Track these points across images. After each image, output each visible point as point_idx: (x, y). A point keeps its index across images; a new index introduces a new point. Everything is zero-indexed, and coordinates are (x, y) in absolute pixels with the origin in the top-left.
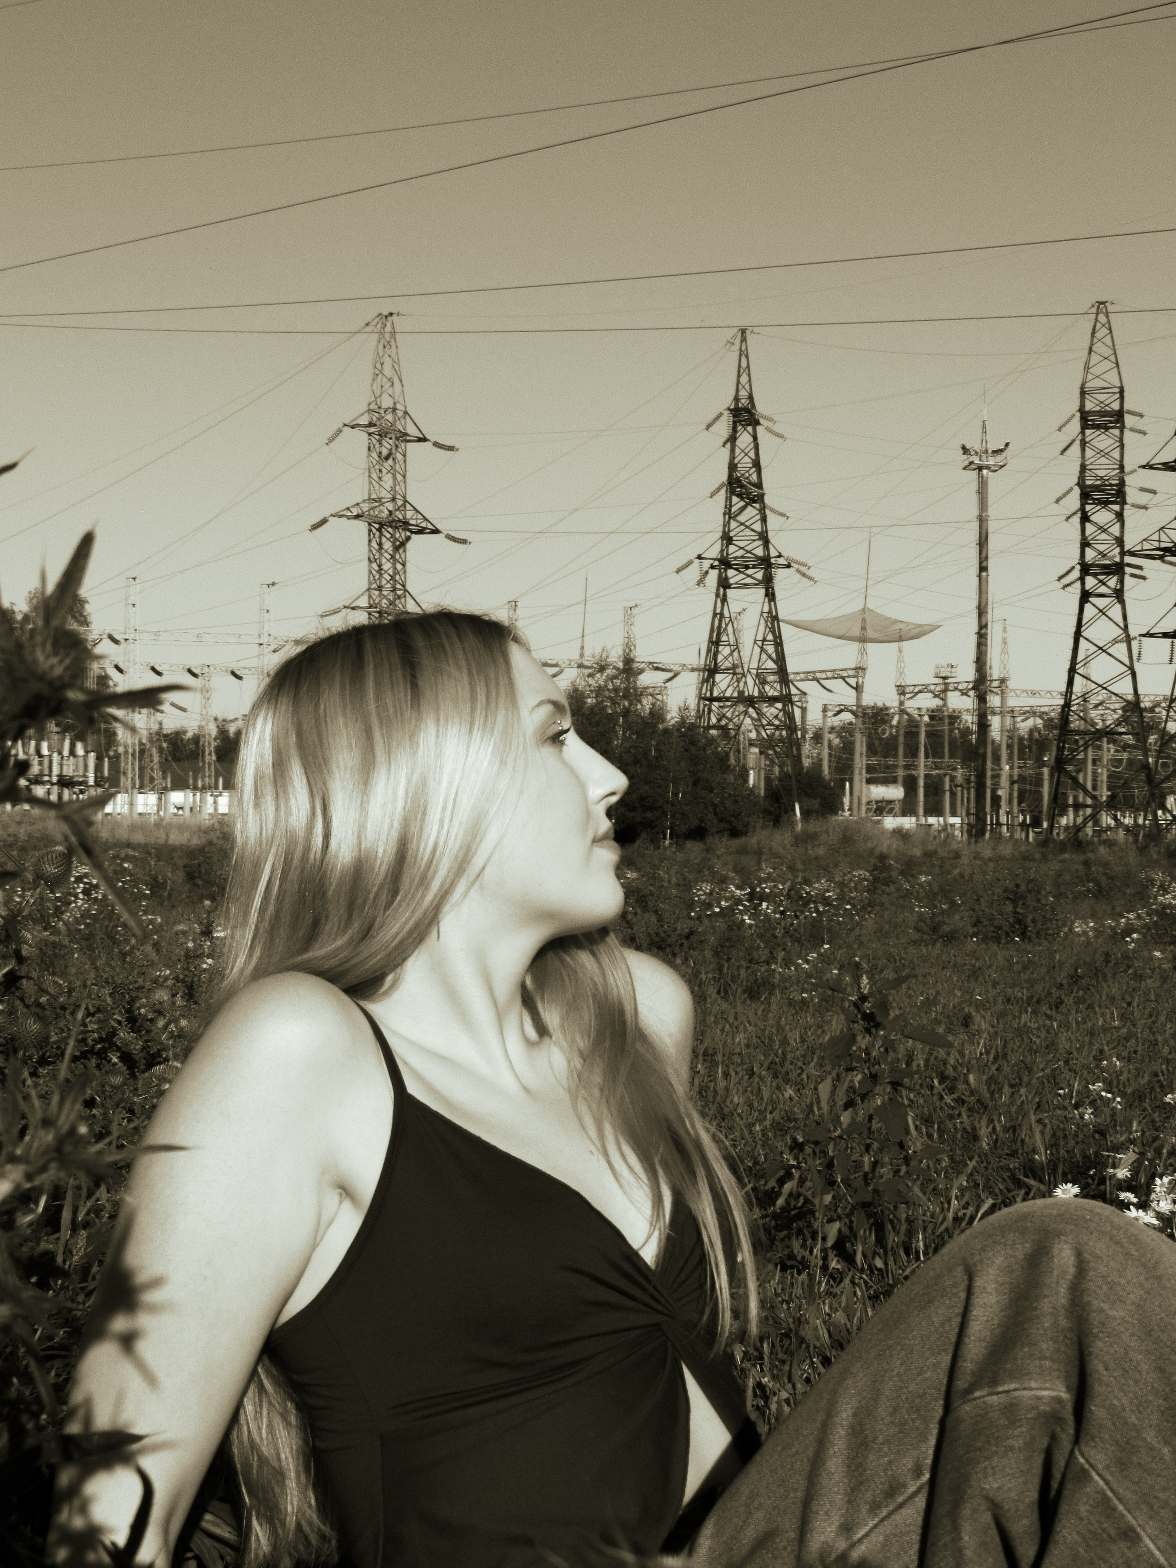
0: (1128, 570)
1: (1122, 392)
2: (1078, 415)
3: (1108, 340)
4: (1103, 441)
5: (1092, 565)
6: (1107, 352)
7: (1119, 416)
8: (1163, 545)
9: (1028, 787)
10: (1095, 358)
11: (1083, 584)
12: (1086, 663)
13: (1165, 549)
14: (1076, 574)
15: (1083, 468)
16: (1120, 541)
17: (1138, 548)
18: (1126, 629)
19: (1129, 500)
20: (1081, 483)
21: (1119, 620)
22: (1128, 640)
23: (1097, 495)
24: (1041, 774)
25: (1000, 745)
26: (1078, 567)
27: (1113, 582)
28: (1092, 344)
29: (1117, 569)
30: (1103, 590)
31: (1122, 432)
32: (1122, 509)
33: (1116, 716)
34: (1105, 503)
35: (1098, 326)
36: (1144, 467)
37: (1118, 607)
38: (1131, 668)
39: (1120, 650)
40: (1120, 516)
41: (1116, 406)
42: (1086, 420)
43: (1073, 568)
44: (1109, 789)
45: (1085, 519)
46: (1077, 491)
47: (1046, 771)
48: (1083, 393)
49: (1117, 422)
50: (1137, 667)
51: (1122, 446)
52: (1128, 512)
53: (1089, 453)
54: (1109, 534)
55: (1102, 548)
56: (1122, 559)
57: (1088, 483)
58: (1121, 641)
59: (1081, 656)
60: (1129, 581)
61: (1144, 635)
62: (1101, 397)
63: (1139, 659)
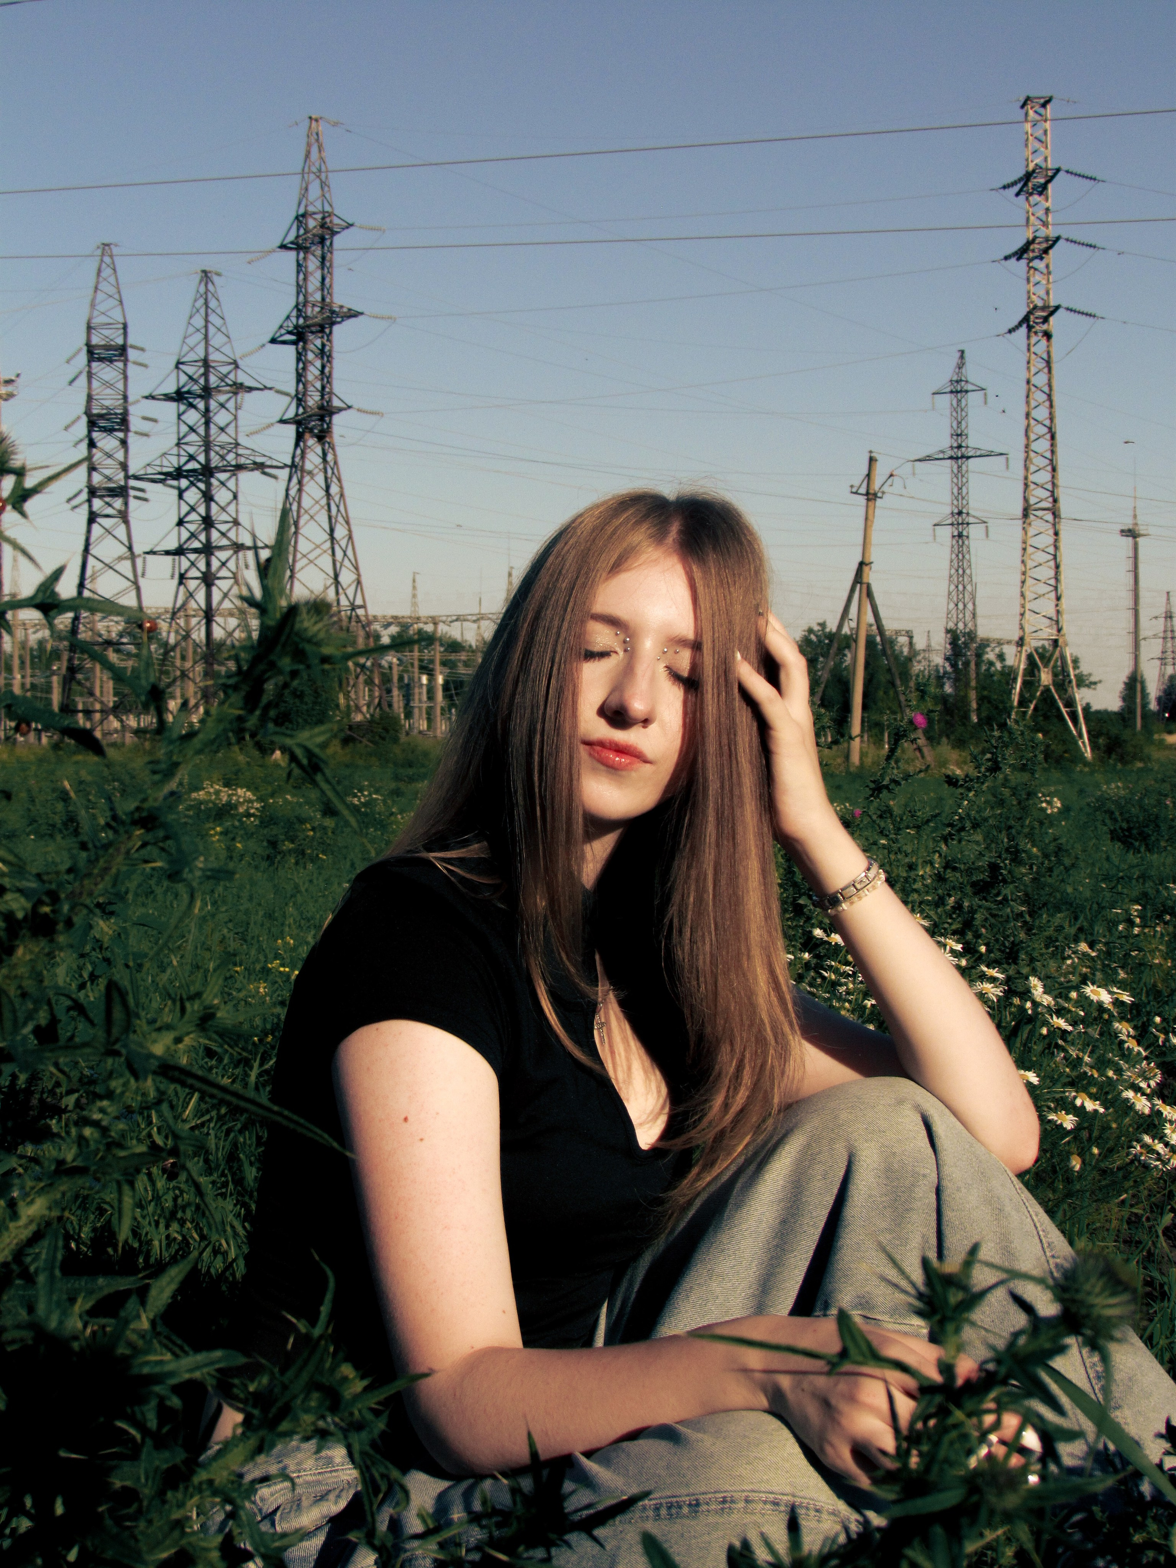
0: (132, 493)
1: (125, 327)
2: (85, 349)
3: (112, 280)
4: (107, 372)
5: (99, 489)
6: (112, 290)
7: (122, 350)
8: (165, 470)
9: (39, 695)
10: (100, 296)
11: (90, 506)
12: (93, 578)
13: (167, 474)
14: (84, 496)
15: (90, 398)
16: (124, 466)
17: (142, 472)
18: (130, 548)
19: (132, 427)
20: (88, 413)
21: (124, 539)
22: (133, 557)
23: (102, 423)
24: (51, 682)
25: (11, 656)
26: (86, 490)
27: (118, 503)
28: (98, 283)
29: (121, 492)
30: (109, 511)
31: (125, 365)
32: (126, 436)
33: (120, 628)
34: (110, 431)
35: (104, 266)
36: (147, 398)
37: (123, 527)
38: (136, 583)
39: (125, 567)
40: (124, 443)
41: (120, 341)
42: (93, 354)
43: (80, 492)
44: (115, 695)
45: (92, 444)
46: (84, 419)
47: (55, 679)
48: (89, 328)
49: (121, 355)
50: (142, 582)
51: (126, 378)
52: (132, 439)
53: (95, 384)
54: (115, 459)
55: (107, 472)
56: (126, 483)
57: (95, 412)
58: (126, 558)
59: (89, 573)
60: (133, 503)
61: (148, 553)
62: (106, 332)
63: (143, 575)
